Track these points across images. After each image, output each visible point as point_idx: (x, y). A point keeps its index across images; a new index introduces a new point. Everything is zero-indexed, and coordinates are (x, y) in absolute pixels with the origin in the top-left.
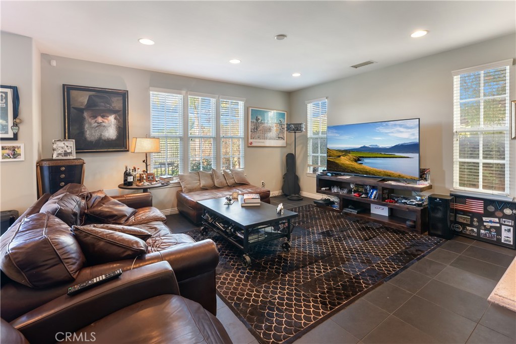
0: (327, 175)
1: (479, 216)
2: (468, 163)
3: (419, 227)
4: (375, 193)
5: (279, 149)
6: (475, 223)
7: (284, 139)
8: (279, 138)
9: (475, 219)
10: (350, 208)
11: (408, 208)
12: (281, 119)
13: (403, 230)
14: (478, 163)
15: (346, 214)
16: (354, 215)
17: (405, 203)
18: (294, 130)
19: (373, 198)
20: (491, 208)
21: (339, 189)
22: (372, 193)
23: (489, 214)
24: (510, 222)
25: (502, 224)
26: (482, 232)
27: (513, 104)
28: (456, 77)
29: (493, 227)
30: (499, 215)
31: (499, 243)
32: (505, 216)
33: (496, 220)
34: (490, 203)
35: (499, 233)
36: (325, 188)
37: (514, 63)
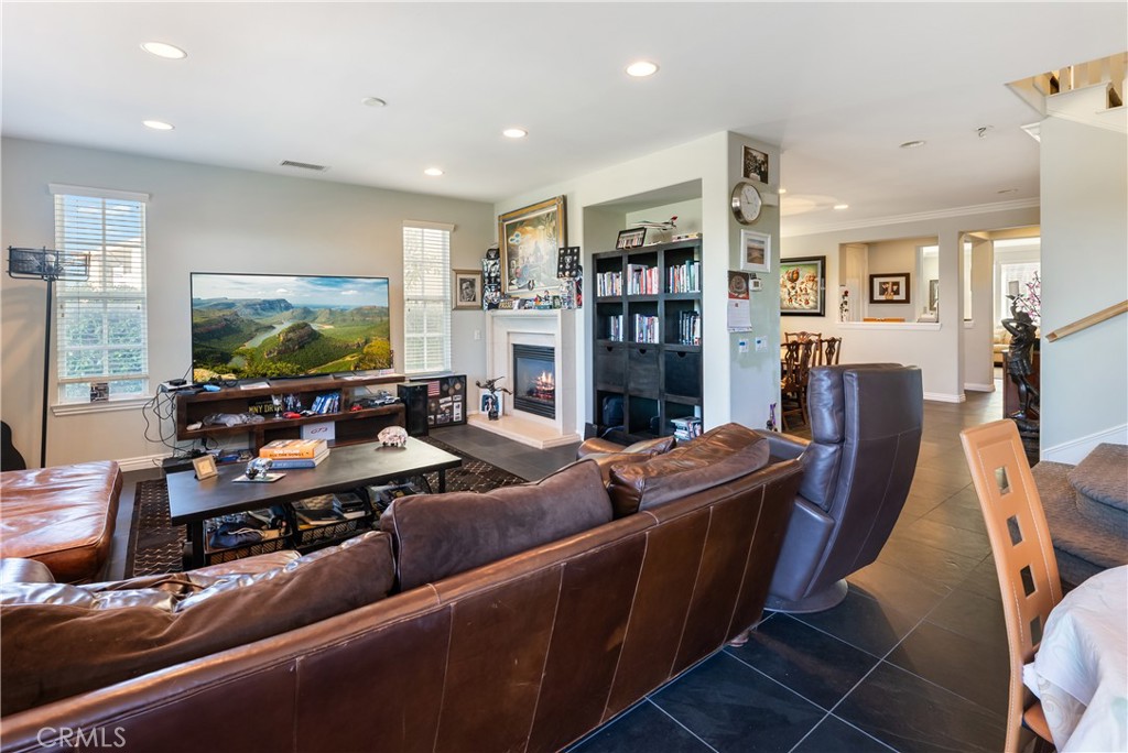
0: (202, 391)
1: (436, 398)
2: (415, 338)
6: (434, 409)
9: (433, 404)
14: (423, 338)
19: (324, 412)
20: (445, 387)
21: (244, 417)
22: (323, 404)
23: (444, 394)
24: (459, 397)
25: (453, 402)
26: (439, 416)
27: (454, 273)
28: (405, 228)
29: (447, 408)
30: (451, 391)
31: (452, 423)
32: (456, 392)
33: (450, 399)
34: (444, 381)
35: (452, 413)
36: (195, 423)
37: (455, 229)
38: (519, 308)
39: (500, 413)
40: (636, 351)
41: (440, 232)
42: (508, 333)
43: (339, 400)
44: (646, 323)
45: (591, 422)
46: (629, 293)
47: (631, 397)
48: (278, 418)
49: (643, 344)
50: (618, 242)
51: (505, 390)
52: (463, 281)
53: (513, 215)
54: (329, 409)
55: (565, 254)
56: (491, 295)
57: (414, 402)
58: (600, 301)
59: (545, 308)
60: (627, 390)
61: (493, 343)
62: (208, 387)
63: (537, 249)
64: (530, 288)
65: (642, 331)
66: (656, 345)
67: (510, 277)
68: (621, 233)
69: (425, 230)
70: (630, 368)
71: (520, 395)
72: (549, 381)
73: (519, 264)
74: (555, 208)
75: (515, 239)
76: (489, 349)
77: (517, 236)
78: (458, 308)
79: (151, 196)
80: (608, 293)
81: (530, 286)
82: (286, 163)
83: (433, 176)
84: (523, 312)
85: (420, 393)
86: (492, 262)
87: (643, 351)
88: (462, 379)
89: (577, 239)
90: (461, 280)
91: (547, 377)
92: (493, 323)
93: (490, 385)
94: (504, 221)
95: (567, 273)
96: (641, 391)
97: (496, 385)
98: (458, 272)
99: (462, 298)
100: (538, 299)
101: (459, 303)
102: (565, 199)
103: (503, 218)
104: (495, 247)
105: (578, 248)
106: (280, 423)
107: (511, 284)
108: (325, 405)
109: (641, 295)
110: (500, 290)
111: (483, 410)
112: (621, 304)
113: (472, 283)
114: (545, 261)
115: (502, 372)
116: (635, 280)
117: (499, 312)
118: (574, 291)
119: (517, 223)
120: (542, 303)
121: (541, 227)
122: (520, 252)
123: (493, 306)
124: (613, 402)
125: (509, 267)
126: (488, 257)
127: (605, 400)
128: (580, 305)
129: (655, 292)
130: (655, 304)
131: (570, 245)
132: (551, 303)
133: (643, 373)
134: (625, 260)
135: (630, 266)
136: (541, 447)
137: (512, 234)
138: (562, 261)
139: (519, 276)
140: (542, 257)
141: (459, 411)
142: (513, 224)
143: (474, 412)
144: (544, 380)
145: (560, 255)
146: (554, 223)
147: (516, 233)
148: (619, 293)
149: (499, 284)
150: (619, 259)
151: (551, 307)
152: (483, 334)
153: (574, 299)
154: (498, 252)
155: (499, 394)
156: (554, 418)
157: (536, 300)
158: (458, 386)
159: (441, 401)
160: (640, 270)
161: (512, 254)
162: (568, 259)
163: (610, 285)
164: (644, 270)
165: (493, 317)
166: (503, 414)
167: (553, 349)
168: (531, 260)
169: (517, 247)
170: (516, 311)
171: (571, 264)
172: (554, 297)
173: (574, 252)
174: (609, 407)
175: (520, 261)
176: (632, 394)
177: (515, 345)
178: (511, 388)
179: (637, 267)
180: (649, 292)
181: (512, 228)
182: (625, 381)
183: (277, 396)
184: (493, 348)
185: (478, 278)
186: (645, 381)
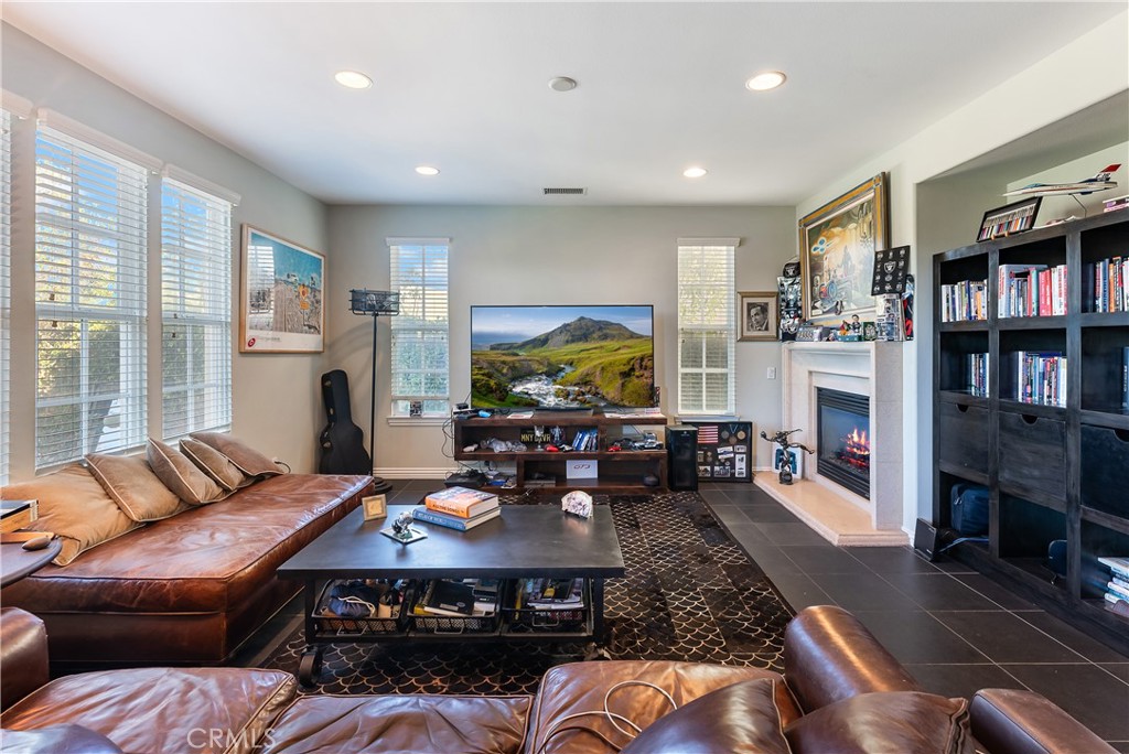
0: (478, 416)
1: (713, 447)
2: (692, 374)
3: (665, 483)
4: (586, 438)
5: (307, 360)
6: (710, 459)
7: (319, 333)
8: (310, 327)
9: (709, 454)
10: (539, 479)
11: (648, 455)
12: (314, 275)
13: (640, 494)
14: (701, 374)
15: (534, 492)
16: (550, 490)
17: (642, 447)
18: (372, 308)
19: (582, 448)
20: (725, 434)
21: (510, 444)
22: (581, 440)
23: (723, 442)
24: (743, 449)
25: (735, 453)
26: (717, 468)
27: (739, 296)
28: (680, 248)
29: (727, 459)
30: (733, 440)
31: (733, 480)
32: (740, 442)
33: (731, 449)
34: (722, 426)
35: (733, 466)
36: (472, 445)
37: (740, 244)
38: (821, 338)
39: (797, 476)
40: (1014, 418)
41: (724, 248)
42: (810, 373)
43: (597, 438)
44: (1040, 368)
45: (929, 518)
46: (1002, 314)
47: (1004, 496)
48: (539, 449)
49: (1032, 406)
50: (982, 230)
51: (803, 448)
52: (751, 306)
53: (818, 215)
54: (586, 446)
55: (886, 259)
56: (789, 322)
57: (679, 450)
58: (947, 329)
59: (851, 339)
60: (995, 483)
61: (790, 384)
62: (481, 413)
63: (847, 257)
64: (838, 312)
65: (1029, 382)
66: (1059, 411)
67: (813, 298)
68: (987, 214)
69: (706, 248)
70: (1004, 445)
71: (826, 456)
72: (863, 442)
73: (823, 281)
74: (870, 195)
75: (819, 247)
76: (785, 390)
77: (822, 243)
78: (743, 339)
79: (451, 240)
80: (961, 315)
81: (837, 310)
82: (547, 191)
83: (695, 179)
84: (824, 345)
85: (686, 439)
86: (790, 281)
87: (1030, 419)
88: (747, 426)
89: (905, 234)
90: (749, 304)
91: (860, 436)
92: (790, 358)
93: (782, 437)
94: (806, 226)
95: (888, 288)
96: (1026, 490)
97: (791, 439)
98: (744, 295)
99: (751, 327)
100: (846, 327)
101: (746, 334)
102: (886, 180)
103: (805, 222)
104: (794, 260)
105: (907, 249)
106: (541, 455)
107: (814, 308)
108: (584, 441)
109: (1027, 318)
110: (800, 316)
111: (777, 468)
112: (985, 334)
113: (764, 309)
114: (857, 272)
115: (802, 423)
116: (1014, 291)
117: (797, 345)
118: (899, 314)
119: (820, 225)
120: (851, 333)
121: (852, 225)
122: (826, 263)
123: (789, 337)
124: (971, 494)
125: (812, 285)
126: (785, 274)
127: (955, 488)
128: (909, 335)
129: (1059, 309)
130: (1060, 334)
131: (895, 245)
132: (861, 333)
133: (1030, 458)
134: (993, 259)
135: (1003, 269)
136: (835, 543)
137: (815, 241)
138: (879, 271)
139: (824, 296)
140: (853, 266)
141: (743, 465)
142: (818, 227)
143: (765, 469)
144: (856, 439)
145: (876, 262)
146: (870, 216)
147: (821, 238)
148: (983, 314)
149: (800, 308)
150: (984, 258)
151: (860, 339)
152: (778, 372)
153: (900, 326)
154: (798, 268)
155: (798, 452)
156: (868, 499)
157: (842, 327)
158: (741, 435)
159: (719, 450)
160: (1026, 275)
161: (816, 267)
162: (890, 267)
163: (967, 304)
164: (1033, 274)
165: (790, 351)
166: (803, 477)
167: (867, 399)
168: (840, 272)
169: (820, 257)
170: (816, 344)
171: (894, 274)
172: (866, 324)
173: (902, 255)
174: (963, 502)
175: (826, 276)
176: (1007, 490)
177: (819, 390)
178: (813, 444)
179: (1020, 268)
180: (1044, 313)
181: (815, 234)
182: (991, 467)
183: (539, 427)
184: (790, 389)
185: (772, 303)
186: (1036, 473)
